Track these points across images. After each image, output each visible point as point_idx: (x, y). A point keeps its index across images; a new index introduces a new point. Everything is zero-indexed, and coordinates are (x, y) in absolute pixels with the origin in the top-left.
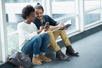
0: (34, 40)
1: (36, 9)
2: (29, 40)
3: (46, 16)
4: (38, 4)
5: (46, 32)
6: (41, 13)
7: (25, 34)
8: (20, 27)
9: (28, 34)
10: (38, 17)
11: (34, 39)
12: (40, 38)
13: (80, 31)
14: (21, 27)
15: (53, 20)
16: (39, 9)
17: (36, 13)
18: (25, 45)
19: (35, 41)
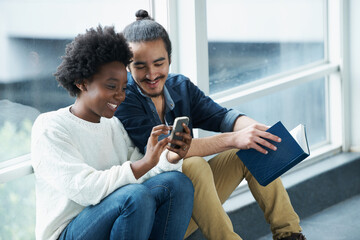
0: (117, 205)
1: (136, 40)
2: (91, 206)
3: (179, 79)
4: (143, 15)
5: (179, 167)
6: (157, 63)
7: (73, 171)
8: (46, 134)
9: (84, 172)
10: (146, 81)
11: (115, 204)
12: (144, 196)
13: (349, 151)
14: (52, 137)
15: (209, 99)
16: (147, 40)
17: (137, 64)
18: (66, 230)
19: (119, 212)
